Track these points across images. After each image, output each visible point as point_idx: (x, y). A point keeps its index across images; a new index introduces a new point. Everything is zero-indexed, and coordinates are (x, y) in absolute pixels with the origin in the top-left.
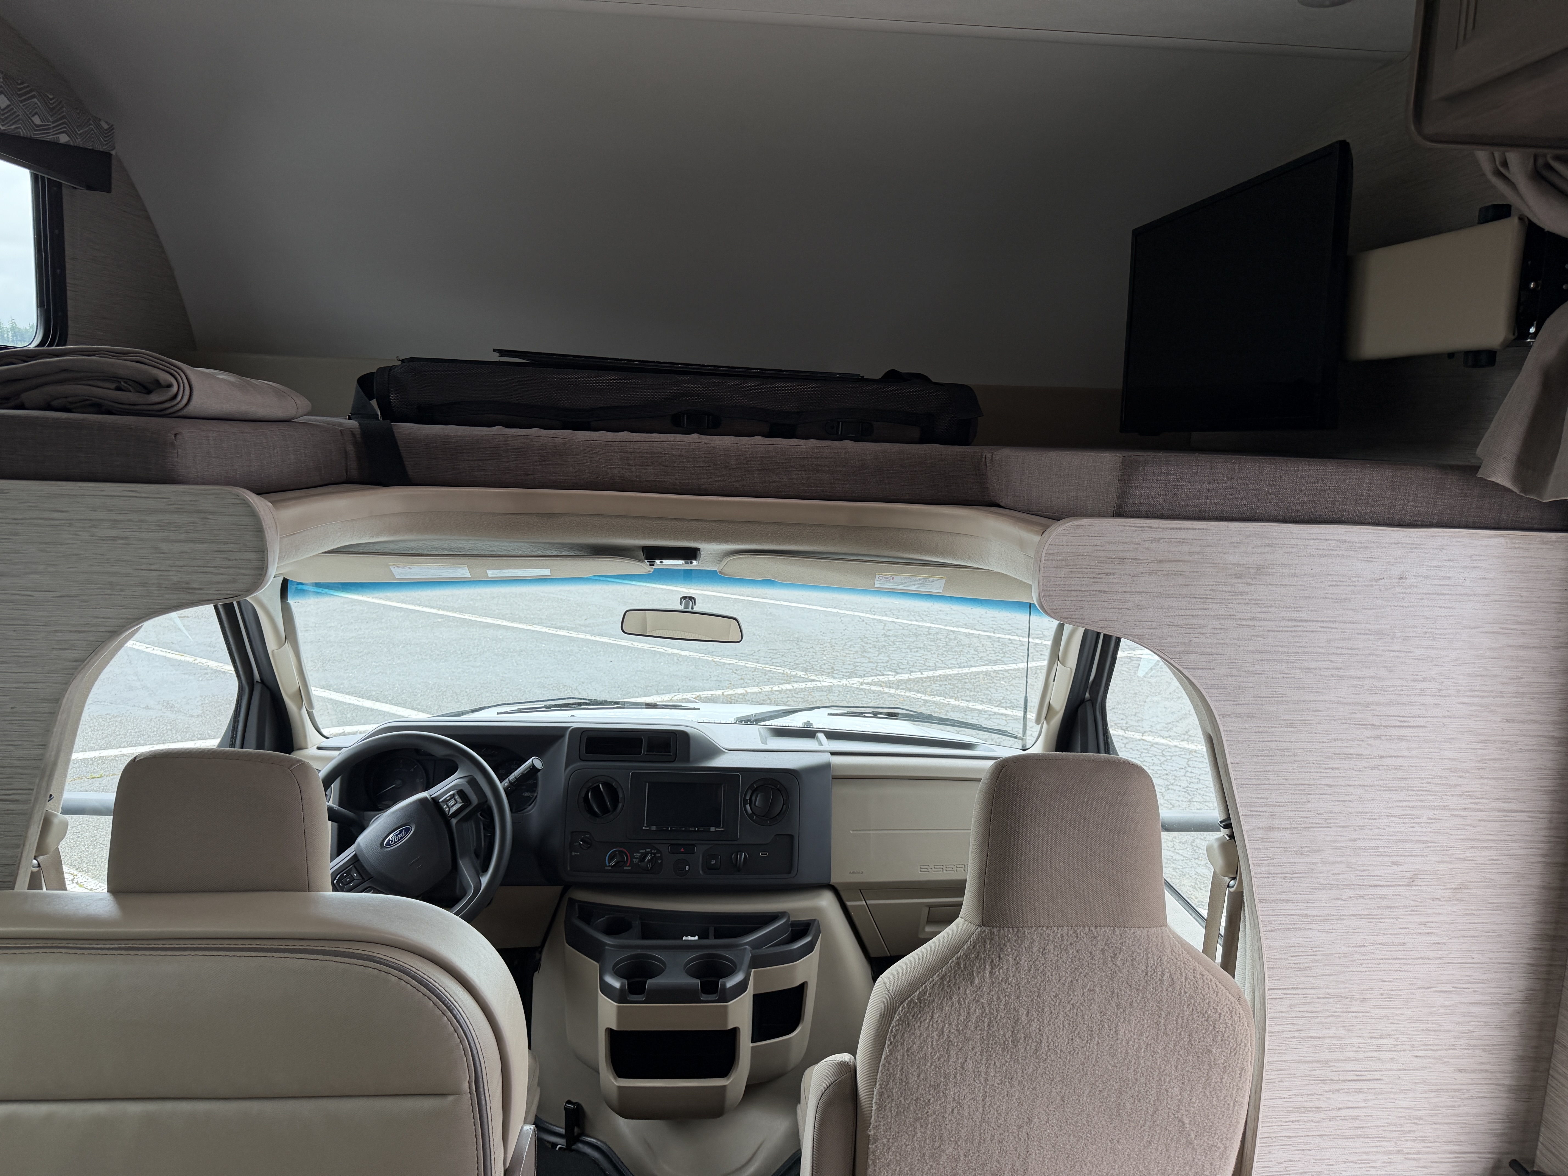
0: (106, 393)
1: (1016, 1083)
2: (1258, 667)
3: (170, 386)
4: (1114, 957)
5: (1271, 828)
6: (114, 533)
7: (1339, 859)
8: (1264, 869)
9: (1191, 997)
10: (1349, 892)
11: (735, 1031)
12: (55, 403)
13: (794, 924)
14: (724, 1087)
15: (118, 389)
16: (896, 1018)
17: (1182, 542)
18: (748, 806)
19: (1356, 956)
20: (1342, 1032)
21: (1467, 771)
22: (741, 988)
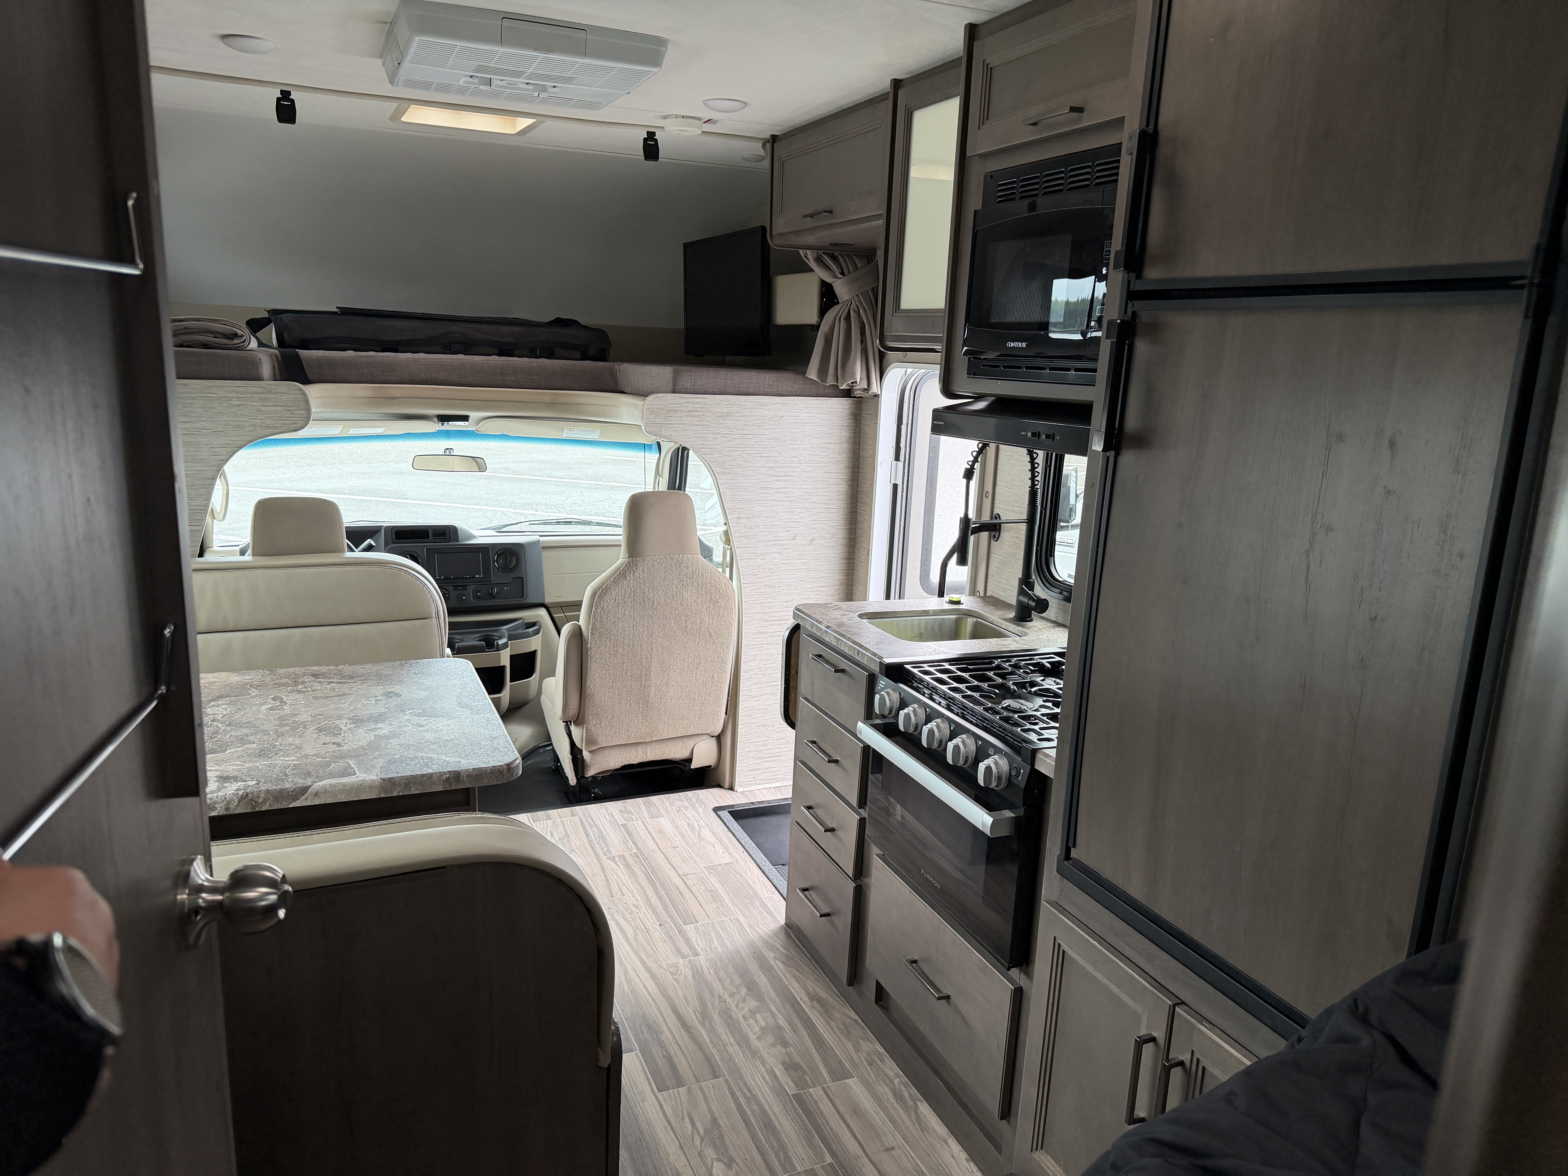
0: (210, 339)
1: (645, 620)
2: (730, 454)
3: (242, 336)
4: (680, 566)
5: (739, 518)
6: (239, 403)
7: (765, 530)
8: (737, 535)
9: (710, 580)
10: (770, 543)
11: (504, 667)
12: (184, 344)
13: (526, 624)
14: (500, 697)
15: (215, 337)
16: (597, 595)
17: (698, 403)
18: (496, 563)
19: (776, 569)
20: (772, 600)
21: (811, 493)
22: (505, 646)
